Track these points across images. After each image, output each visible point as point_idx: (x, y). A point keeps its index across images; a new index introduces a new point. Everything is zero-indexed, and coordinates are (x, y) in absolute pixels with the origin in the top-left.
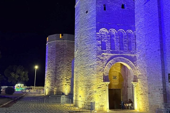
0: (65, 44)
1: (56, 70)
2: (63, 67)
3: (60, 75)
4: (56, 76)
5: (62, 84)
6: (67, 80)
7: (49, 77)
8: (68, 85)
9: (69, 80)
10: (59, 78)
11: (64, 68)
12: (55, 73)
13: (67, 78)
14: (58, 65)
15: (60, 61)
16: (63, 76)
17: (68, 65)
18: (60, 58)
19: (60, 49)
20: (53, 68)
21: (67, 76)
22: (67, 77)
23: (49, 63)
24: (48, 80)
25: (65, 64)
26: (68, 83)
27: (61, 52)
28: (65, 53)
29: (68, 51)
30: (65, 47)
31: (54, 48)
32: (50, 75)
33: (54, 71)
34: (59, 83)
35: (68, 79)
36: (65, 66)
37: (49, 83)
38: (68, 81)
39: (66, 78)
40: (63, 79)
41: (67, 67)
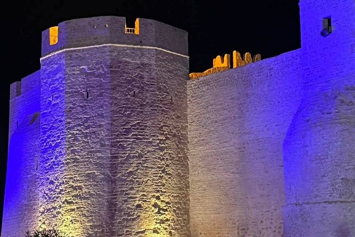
0: (146, 61)
1: (113, 168)
2: (140, 156)
3: (132, 189)
4: (113, 193)
5: (139, 228)
6: (160, 209)
7: (76, 196)
8: (165, 232)
9: (166, 210)
10: (126, 201)
11: (145, 161)
12: (111, 181)
13: (159, 203)
14: (123, 148)
15: (128, 131)
16: (144, 195)
17: (162, 149)
18: (129, 116)
19: (129, 82)
20: (99, 158)
21: (158, 194)
22: (158, 198)
23: (76, 139)
24: (73, 210)
25: (150, 142)
26: (162, 222)
27: (132, 93)
28: (149, 97)
29: (159, 89)
30: (145, 74)
31: (99, 76)
32: (80, 188)
33: (103, 174)
34: (130, 223)
35: (162, 205)
36: (149, 152)
37: (77, 225)
38: (162, 214)
39: (154, 200)
40: (145, 205)
41: (159, 158)
